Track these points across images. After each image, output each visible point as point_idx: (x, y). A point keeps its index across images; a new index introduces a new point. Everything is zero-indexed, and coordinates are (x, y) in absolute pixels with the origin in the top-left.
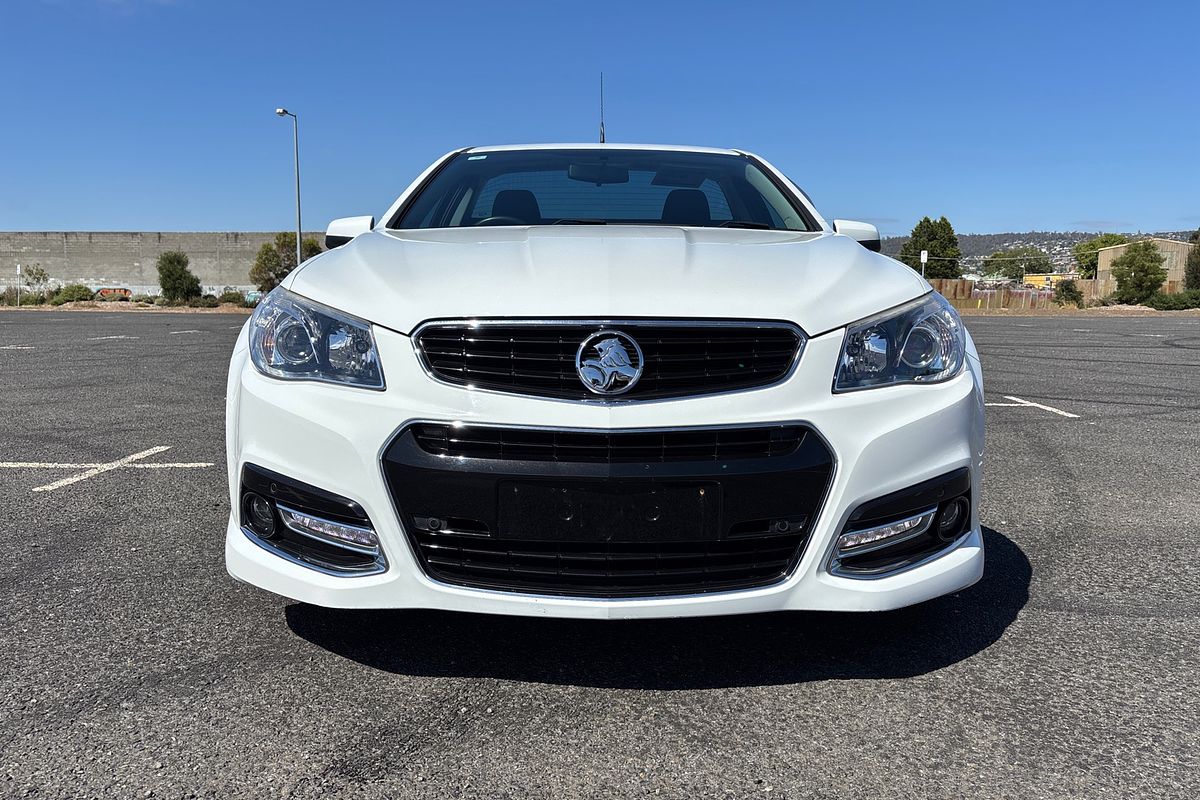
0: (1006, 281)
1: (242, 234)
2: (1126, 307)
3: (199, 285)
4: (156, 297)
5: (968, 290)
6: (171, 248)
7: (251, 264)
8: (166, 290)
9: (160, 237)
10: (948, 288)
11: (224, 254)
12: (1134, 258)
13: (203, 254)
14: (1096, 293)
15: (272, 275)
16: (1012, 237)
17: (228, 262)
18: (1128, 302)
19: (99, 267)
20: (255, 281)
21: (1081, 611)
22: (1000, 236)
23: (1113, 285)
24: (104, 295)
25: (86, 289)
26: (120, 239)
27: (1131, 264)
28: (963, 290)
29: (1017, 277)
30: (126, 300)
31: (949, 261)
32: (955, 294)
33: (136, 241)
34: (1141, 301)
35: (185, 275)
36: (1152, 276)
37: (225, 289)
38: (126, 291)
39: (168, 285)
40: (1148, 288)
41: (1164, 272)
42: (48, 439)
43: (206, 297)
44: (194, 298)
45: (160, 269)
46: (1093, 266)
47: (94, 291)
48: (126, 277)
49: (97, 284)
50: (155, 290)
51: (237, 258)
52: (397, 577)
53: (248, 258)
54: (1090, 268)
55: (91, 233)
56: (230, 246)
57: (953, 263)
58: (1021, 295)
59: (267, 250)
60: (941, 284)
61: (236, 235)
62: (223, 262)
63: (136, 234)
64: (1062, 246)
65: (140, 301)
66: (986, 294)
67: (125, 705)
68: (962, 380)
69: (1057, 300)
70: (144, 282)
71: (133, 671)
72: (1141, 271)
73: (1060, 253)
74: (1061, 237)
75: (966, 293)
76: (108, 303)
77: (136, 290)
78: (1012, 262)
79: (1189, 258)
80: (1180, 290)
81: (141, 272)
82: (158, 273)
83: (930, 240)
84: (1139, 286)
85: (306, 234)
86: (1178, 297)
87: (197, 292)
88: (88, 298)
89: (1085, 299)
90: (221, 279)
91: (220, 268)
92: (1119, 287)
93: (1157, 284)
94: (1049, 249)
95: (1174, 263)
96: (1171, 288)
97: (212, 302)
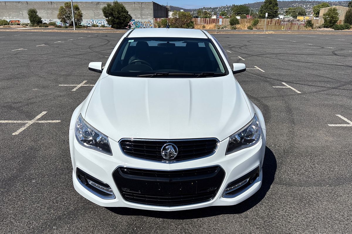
0: (291, 18)
1: (53, 2)
2: (326, 29)
3: (41, 20)
4: (28, 24)
5: (279, 22)
6: (31, 7)
7: (57, 12)
8: (31, 21)
9: (27, 3)
10: (274, 22)
11: (48, 9)
12: (330, 13)
13: (42, 9)
14: (318, 23)
15: (64, 16)
16: (295, 2)
17: (49, 11)
18: (327, 27)
19: (9, 13)
20: (59, 18)
21: (286, 185)
22: (292, 2)
23: (323, 22)
24: (12, 23)
25: (6, 21)
26: (15, 4)
27: (329, 15)
28: (278, 23)
29: (295, 17)
30: (19, 25)
31: (275, 11)
32: (275, 24)
33: (20, 4)
34: (330, 27)
35: (36, 16)
36: (335, 19)
37: (50, 20)
38: (19, 21)
39: (32, 20)
40: (333, 23)
41: (338, 18)
42: (11, 108)
43: (44, 24)
44: (41, 24)
45: (29, 14)
46: (318, 13)
47: (8, 21)
48: (18, 16)
49: (9, 19)
50: (28, 21)
51: (53, 10)
52: (118, 200)
53: (56, 10)
54: (317, 14)
55: (5, 2)
56: (50, 6)
57: (276, 12)
58: (295, 24)
59: (62, 8)
60: (271, 20)
61: (51, 2)
62: (48, 11)
63: (20, 2)
64: (310, 5)
65: (23, 25)
66: (285, 24)
67: (54, 228)
68: (259, 144)
69: (306, 27)
70: (24, 18)
71: (54, 215)
72: (332, 18)
73: (309, 7)
74: (310, 2)
75: (279, 23)
76: (14, 26)
77: (22, 21)
78: (294, 12)
79: (346, 13)
80: (342, 23)
81: (23, 15)
82: (28, 16)
83: (270, 4)
84: (330, 22)
85: (74, 2)
86: (341, 26)
87: (41, 22)
88: (7, 24)
89: (314, 26)
90: (48, 17)
91: (47, 13)
92: (325, 22)
93: (336, 21)
94: (306, 6)
95: (342, 14)
96: (340, 22)
97: (46, 25)
